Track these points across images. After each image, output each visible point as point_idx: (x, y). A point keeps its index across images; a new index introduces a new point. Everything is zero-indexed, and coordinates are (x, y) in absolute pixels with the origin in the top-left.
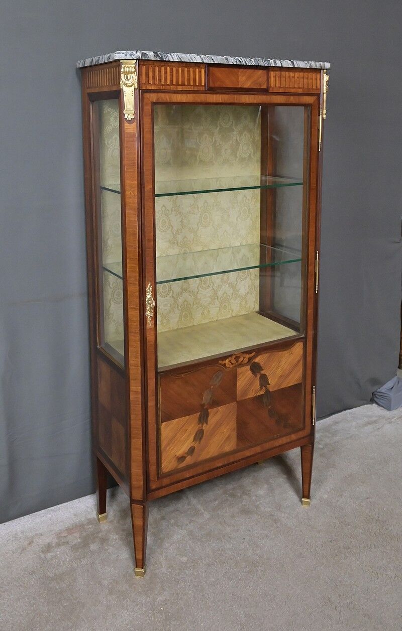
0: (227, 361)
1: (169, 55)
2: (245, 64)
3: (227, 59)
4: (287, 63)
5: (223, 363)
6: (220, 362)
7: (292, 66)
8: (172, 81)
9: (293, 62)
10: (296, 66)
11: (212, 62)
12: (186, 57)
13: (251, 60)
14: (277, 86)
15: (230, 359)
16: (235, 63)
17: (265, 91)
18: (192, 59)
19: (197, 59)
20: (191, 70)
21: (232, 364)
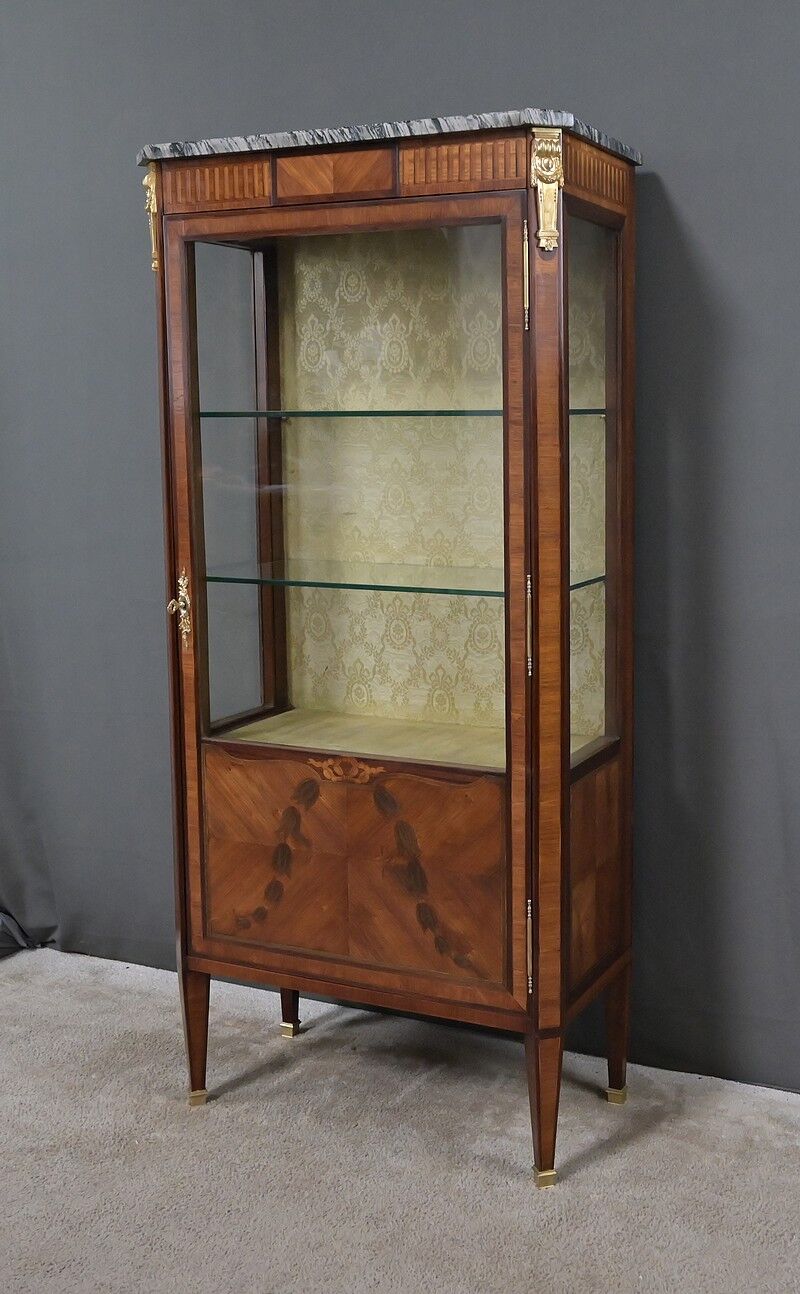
0: (325, 765)
1: (193, 145)
2: (330, 142)
3: (295, 137)
4: (424, 127)
5: (318, 764)
6: (312, 761)
7: (436, 132)
8: (213, 194)
9: (435, 121)
10: (445, 130)
11: (268, 147)
12: (221, 145)
13: (342, 132)
14: (417, 181)
15: (330, 762)
16: (311, 143)
17: (393, 197)
18: (231, 147)
19: (240, 145)
20: (246, 169)
21: (336, 775)
